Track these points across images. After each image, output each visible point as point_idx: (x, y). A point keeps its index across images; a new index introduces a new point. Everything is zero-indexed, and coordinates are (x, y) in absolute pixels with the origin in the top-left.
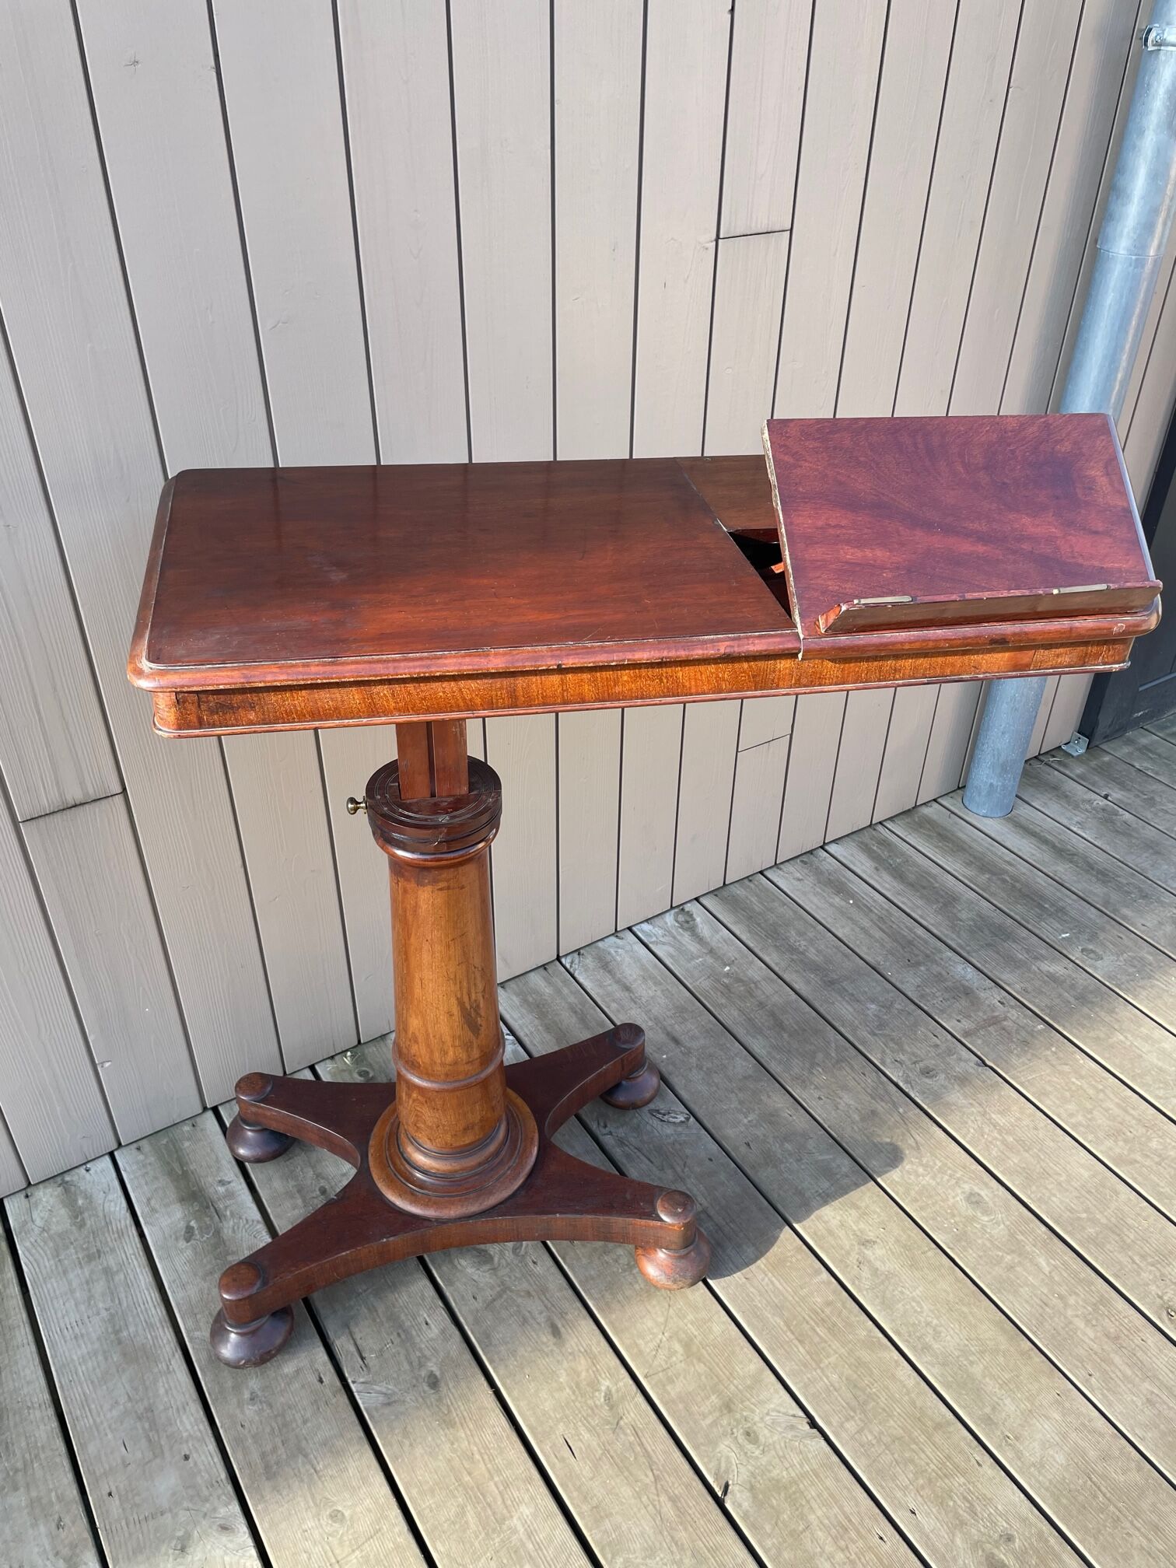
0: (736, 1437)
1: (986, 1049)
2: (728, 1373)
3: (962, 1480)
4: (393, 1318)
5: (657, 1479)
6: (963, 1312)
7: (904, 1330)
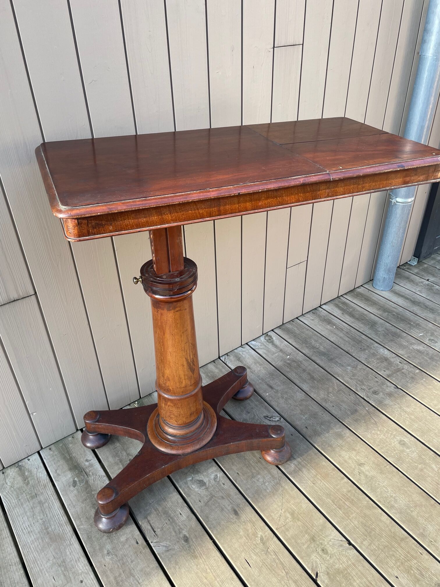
0: (318, 552)
1: (397, 382)
2: (311, 525)
3: (415, 561)
4: (166, 513)
5: (287, 573)
6: (405, 490)
7: (382, 500)
